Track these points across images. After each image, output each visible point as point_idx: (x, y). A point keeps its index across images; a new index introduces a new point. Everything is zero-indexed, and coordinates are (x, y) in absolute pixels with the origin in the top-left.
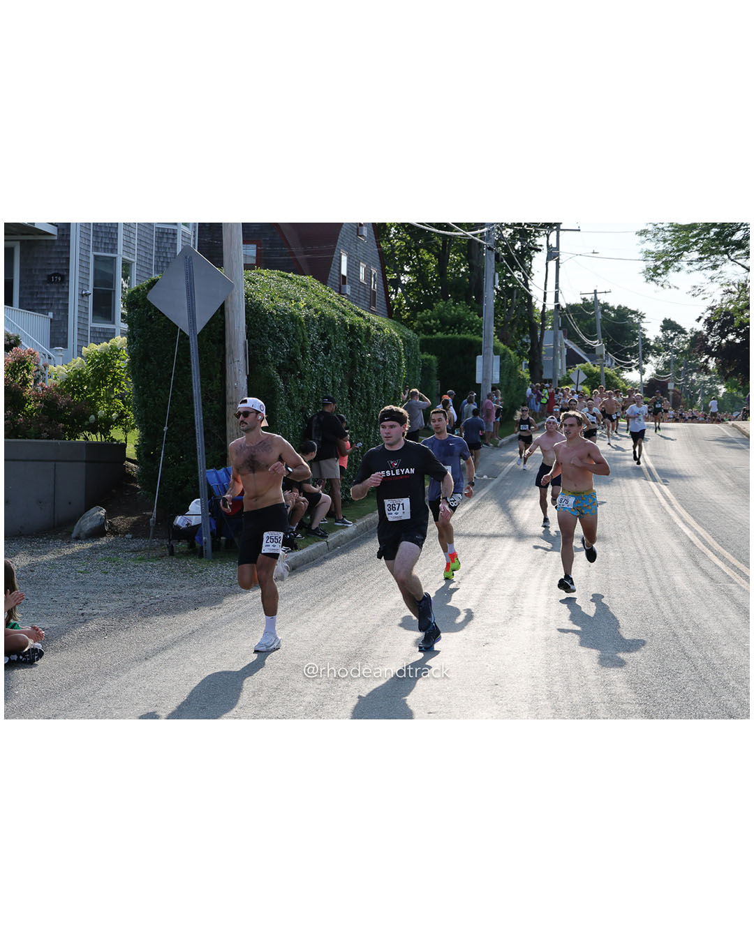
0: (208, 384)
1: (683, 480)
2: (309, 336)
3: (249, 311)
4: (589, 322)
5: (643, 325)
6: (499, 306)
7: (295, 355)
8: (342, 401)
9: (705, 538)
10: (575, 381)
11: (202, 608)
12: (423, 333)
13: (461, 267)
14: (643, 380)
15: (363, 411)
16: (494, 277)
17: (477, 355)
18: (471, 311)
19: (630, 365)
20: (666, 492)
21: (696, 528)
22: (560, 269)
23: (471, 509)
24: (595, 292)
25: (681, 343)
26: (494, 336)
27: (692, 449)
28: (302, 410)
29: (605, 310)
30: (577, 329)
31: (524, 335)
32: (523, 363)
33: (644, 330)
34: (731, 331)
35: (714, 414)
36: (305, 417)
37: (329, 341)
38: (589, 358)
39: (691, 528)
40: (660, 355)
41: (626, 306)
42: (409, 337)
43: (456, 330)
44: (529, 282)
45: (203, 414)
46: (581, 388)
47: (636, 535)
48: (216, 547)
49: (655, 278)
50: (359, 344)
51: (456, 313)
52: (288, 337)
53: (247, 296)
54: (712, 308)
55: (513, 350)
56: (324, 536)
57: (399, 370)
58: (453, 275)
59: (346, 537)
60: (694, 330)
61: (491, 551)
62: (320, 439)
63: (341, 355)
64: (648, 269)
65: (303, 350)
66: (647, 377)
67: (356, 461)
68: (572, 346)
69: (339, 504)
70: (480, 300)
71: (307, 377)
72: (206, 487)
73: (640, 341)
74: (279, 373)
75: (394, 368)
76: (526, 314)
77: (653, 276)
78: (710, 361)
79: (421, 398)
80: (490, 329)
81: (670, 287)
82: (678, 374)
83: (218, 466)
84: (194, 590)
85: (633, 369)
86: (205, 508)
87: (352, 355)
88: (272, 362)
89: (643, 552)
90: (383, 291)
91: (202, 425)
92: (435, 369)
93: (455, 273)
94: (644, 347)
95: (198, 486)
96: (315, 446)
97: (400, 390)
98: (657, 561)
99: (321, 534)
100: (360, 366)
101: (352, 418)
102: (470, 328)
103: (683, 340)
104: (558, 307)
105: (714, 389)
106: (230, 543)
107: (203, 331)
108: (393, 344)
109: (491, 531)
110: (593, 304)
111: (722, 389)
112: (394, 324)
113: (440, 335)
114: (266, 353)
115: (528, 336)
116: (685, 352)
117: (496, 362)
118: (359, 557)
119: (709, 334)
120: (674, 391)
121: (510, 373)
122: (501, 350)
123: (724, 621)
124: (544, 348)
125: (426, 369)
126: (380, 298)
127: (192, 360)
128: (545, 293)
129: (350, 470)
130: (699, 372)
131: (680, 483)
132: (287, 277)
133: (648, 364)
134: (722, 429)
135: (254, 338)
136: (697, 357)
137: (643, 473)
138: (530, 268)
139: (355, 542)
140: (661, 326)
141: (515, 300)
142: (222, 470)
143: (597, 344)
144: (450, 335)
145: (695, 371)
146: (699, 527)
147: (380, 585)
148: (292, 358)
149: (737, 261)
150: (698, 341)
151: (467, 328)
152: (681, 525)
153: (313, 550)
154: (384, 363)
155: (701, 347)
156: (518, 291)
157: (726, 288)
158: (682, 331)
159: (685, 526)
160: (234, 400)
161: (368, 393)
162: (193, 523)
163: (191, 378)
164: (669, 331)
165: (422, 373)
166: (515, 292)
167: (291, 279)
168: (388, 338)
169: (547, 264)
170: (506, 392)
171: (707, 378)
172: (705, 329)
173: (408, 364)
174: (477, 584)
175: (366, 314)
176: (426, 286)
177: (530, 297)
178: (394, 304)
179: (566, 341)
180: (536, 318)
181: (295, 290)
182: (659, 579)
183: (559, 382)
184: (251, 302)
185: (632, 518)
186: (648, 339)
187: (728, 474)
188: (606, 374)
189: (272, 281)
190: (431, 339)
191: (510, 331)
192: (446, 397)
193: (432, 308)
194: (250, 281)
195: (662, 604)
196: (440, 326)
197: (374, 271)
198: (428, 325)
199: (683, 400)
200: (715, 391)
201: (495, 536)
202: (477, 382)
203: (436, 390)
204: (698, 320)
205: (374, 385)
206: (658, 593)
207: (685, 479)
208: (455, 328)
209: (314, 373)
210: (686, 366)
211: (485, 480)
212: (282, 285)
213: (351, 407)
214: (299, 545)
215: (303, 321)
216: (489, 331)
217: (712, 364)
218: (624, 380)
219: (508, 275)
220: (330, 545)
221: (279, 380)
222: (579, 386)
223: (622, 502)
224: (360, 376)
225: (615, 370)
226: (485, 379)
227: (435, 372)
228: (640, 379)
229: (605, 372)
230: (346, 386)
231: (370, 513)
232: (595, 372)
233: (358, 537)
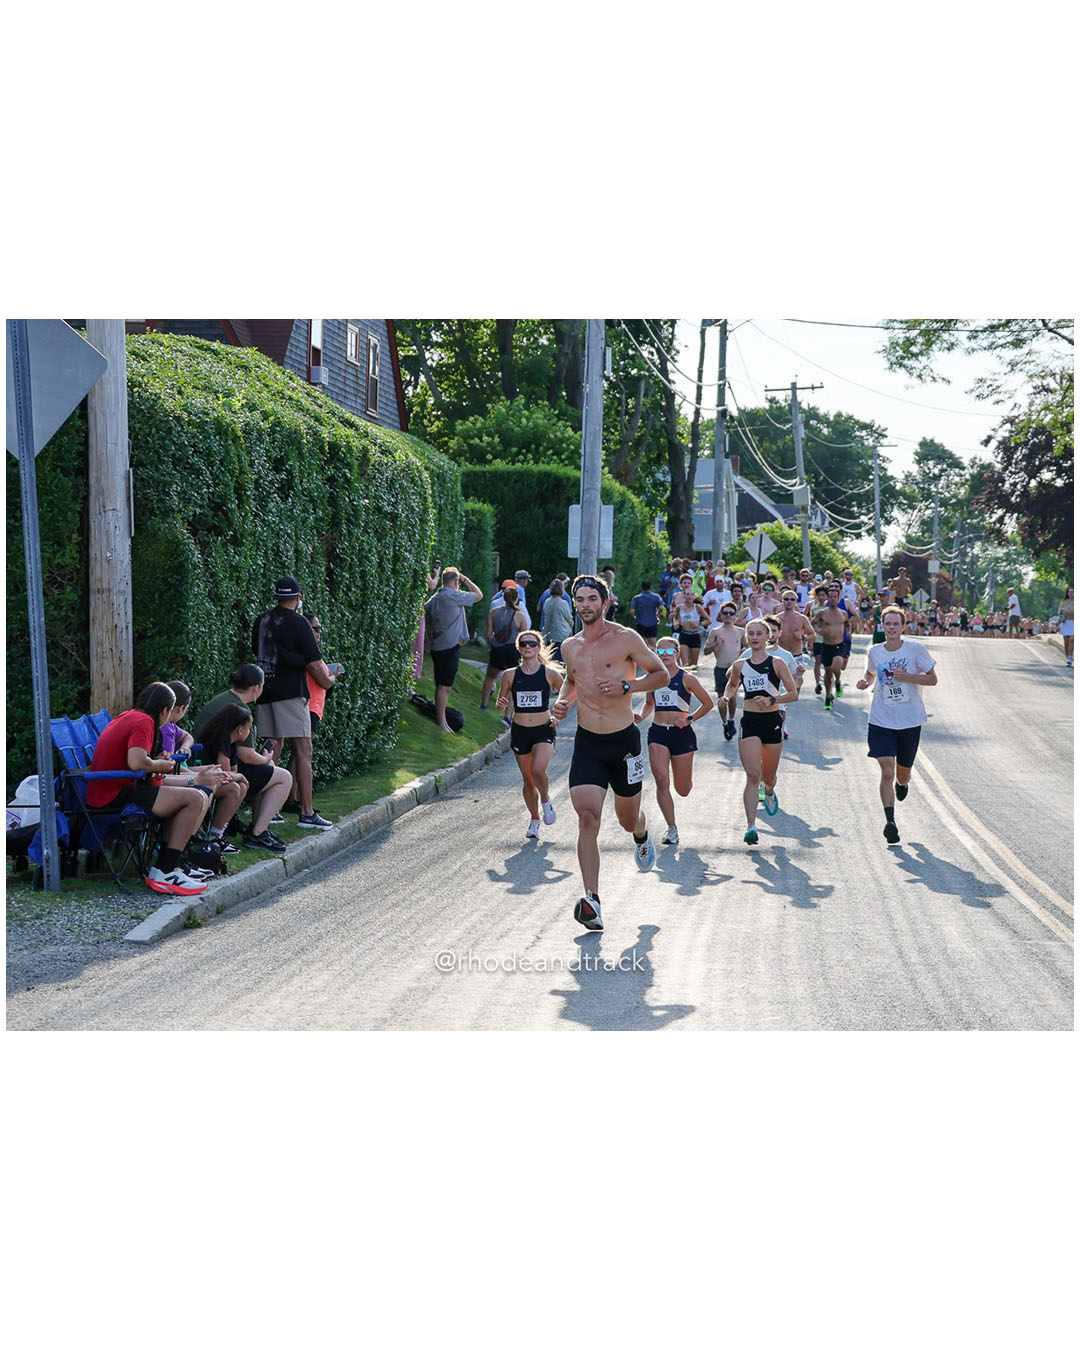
0: (54, 553)
1: (957, 744)
2: (252, 464)
3: (135, 413)
4: (780, 443)
5: (882, 451)
6: (612, 410)
7: (224, 498)
8: (314, 589)
9: (1000, 854)
10: (755, 556)
11: (41, 987)
12: (466, 460)
13: (540, 335)
14: (882, 555)
15: (350, 605)
16: (605, 354)
17: (569, 502)
18: (559, 420)
19: (858, 526)
20: (925, 767)
21: (983, 836)
22: (728, 342)
24: (794, 387)
25: (955, 486)
26: (603, 468)
27: (973, 688)
28: (236, 606)
29: (813, 422)
30: (759, 457)
31: (659, 465)
32: (657, 520)
33: (884, 461)
34: (1049, 464)
35: (1015, 621)
36: (243, 619)
37: (290, 473)
38: (780, 512)
39: (974, 836)
40: (914, 508)
41: (850, 414)
42: (439, 467)
43: (530, 456)
44: (670, 366)
45: (46, 613)
46: (765, 569)
48: (68, 868)
49: (906, 362)
50: (347, 480)
51: (531, 424)
52: (210, 464)
53: (132, 384)
54: (1011, 421)
55: (638, 497)
56: (278, 849)
57: (423, 530)
58: (523, 349)
60: (977, 461)
62: (274, 662)
63: (312, 500)
64: (894, 345)
65: (240, 489)
66: (889, 549)
67: (339, 704)
68: (750, 488)
69: (309, 787)
70: (575, 398)
71: (248, 541)
72: (50, 752)
73: (877, 481)
74: (194, 533)
75: (413, 526)
76: (663, 427)
77: (903, 358)
78: (1007, 519)
79: (463, 586)
80: (595, 455)
81: (934, 379)
82: (948, 544)
83: (73, 712)
84: (25, 952)
85: (863, 533)
86: (49, 792)
87: (333, 500)
88: (180, 511)
90: (391, 379)
91: (43, 632)
92: (490, 530)
93: (528, 347)
94: (883, 492)
95: (33, 751)
96: (259, 675)
97: (424, 569)
99: (271, 844)
100: (348, 520)
101: (332, 622)
102: (558, 453)
103: (957, 479)
104: (723, 414)
105: (1014, 573)
106: (95, 863)
107: (45, 450)
108: (413, 481)
110: (790, 411)
111: (1030, 573)
112: (413, 442)
113: (499, 465)
114: (168, 494)
115: (667, 468)
116: (960, 503)
117: (606, 517)
118: (345, 888)
119: (1005, 469)
120: (938, 576)
121: (631, 538)
122: (616, 495)
123: (1039, 1012)
124: (696, 493)
125: (473, 531)
126: (386, 392)
127: (24, 507)
128: (699, 388)
129: (329, 722)
130: (986, 540)
131: (952, 750)
132: (208, 349)
133: (892, 525)
134: (1027, 647)
135: (145, 466)
136: (982, 512)
138: (671, 341)
139: (338, 859)
140: (916, 454)
141: (643, 399)
142: (82, 718)
143: (799, 487)
144: (518, 465)
145: (978, 538)
146: (988, 832)
147: (387, 942)
148: (218, 505)
149: (1060, 331)
150: (986, 484)
151: (551, 452)
152: (955, 829)
153: (258, 876)
154: (394, 517)
155: (990, 493)
156: (648, 383)
157: (1037, 382)
158: (956, 464)
159: (962, 831)
160: (105, 585)
161: (363, 575)
162: (24, 823)
163: (22, 541)
164: (931, 463)
165: (466, 538)
166: (643, 385)
167: (215, 353)
168: (403, 470)
169: (703, 333)
170: (625, 575)
171: (1001, 552)
172: (999, 459)
173: (440, 519)
175: (361, 423)
176: (473, 371)
177: (670, 396)
178: (411, 405)
179: (738, 479)
180: (681, 435)
181: (224, 375)
182: (916, 933)
183: (725, 556)
184: (140, 397)
185: (864, 818)
186: (892, 478)
187: (1043, 734)
188: (812, 543)
189: (179, 355)
190: (483, 472)
191: (632, 459)
192: (511, 584)
193: (484, 413)
194: (137, 355)
195: (921, 980)
196: (499, 448)
197: (373, 340)
198: (477, 445)
199: (957, 593)
200: (1015, 577)
202: (570, 556)
203: (490, 570)
204: (986, 442)
205: (375, 559)
206: (914, 958)
207: (961, 742)
208: (529, 451)
209: (261, 534)
210: (962, 530)
212: (198, 363)
213: (330, 601)
214: (231, 865)
215: (240, 434)
216: (593, 457)
217: (1011, 526)
218: (845, 554)
219: (631, 352)
220: (290, 867)
221: (193, 547)
222: (761, 564)
223: (844, 785)
224: (349, 542)
225: (829, 536)
226: (585, 550)
227: (491, 535)
228: (876, 552)
229: (811, 539)
230: (322, 561)
231: (365, 804)
232: (791, 539)
233: (343, 851)
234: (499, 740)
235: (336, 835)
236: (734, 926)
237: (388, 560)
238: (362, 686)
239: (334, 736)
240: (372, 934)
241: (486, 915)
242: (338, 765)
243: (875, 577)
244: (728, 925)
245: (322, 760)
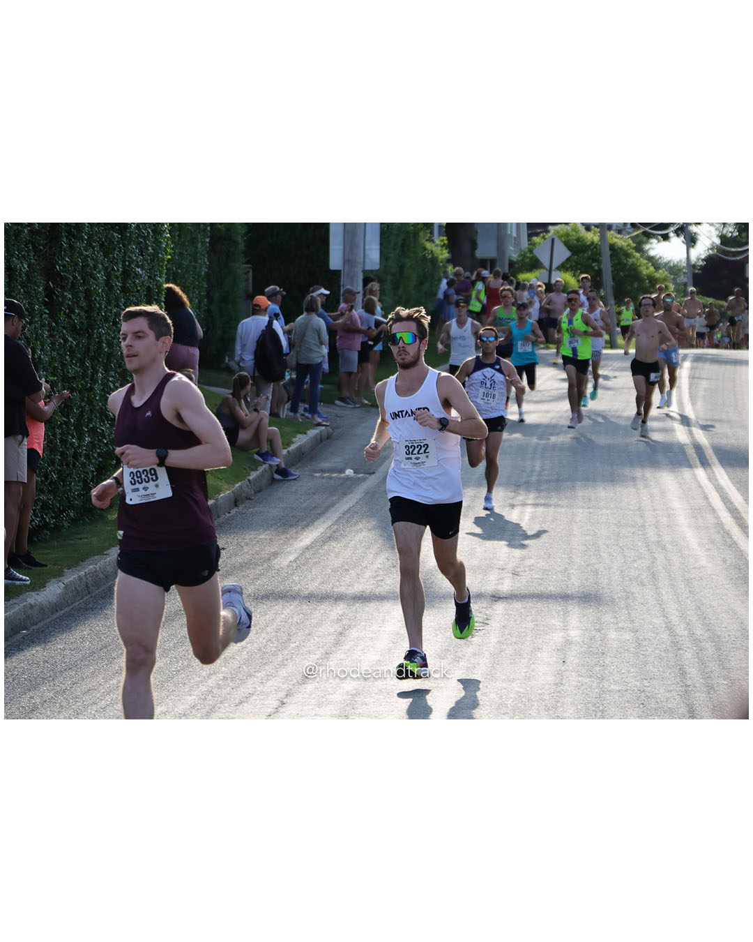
8: (31, 312)
10: (546, 262)
14: (693, 258)
15: (74, 330)
19: (665, 227)
23: (315, 541)
46: (559, 277)
47: (666, 594)
57: (157, 242)
59: (42, 609)
61: (354, 633)
66: (700, 251)
67: (63, 442)
75: (145, 238)
85: (672, 234)
89: (681, 630)
92: (240, 240)
98: (710, 649)
101: (53, 349)
109: (357, 588)
118: (67, 652)
121: (403, 246)
125: (221, 241)
129: (52, 462)
133: (703, 225)
137: (688, 461)
139: (61, 619)
161: (88, 295)
165: (213, 249)
170: (396, 288)
174: (320, 705)
183: (511, 264)
185: (660, 558)
188: (612, 247)
192: (262, 302)
201: (363, 598)
202: (331, 268)
203: (242, 285)
205: (101, 276)
211: (348, 478)
213: (50, 325)
218: (651, 259)
222: (553, 273)
223: (639, 521)
224: (71, 257)
225: (632, 238)
226: (349, 260)
227: (242, 246)
228: (685, 256)
229: (611, 242)
230: (40, 280)
231: (94, 555)
232: (588, 243)
233: (67, 609)
234: (251, 478)
235: (59, 591)
236: (504, 685)
237: (117, 278)
238: (90, 420)
239: (58, 478)
240: (94, 703)
241: (225, 678)
242: (64, 511)
243: (685, 285)
244: (499, 684)
245: (45, 506)
